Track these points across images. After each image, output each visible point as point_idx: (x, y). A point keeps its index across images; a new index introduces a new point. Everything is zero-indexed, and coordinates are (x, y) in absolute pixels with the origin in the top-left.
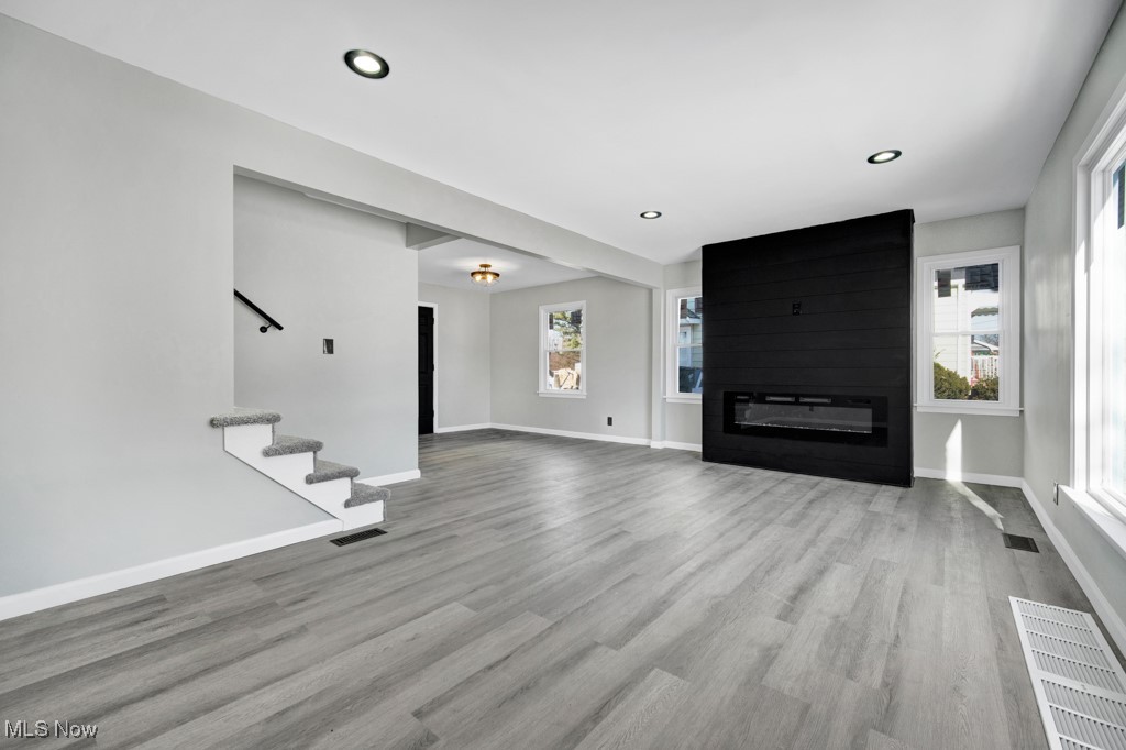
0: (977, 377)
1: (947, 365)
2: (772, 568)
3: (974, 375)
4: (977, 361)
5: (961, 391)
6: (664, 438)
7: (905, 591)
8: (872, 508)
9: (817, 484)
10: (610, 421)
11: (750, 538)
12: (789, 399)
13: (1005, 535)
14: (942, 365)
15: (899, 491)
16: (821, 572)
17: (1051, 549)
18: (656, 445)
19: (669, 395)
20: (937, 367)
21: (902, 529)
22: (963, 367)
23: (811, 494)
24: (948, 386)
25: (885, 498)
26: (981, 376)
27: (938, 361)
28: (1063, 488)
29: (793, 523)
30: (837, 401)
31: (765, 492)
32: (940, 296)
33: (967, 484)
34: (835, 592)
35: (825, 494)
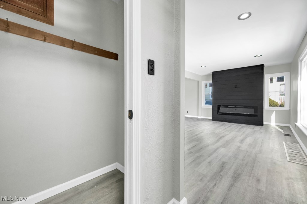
0: (281, 102)
1: (272, 99)
2: (235, 137)
3: (280, 101)
4: (281, 98)
5: (276, 105)
6: (201, 116)
7: (262, 141)
8: (254, 129)
9: (241, 125)
10: (188, 112)
11: (229, 133)
12: (234, 107)
13: (284, 134)
14: (271, 99)
15: (260, 127)
16: (246, 138)
17: (294, 136)
18: (200, 117)
19: (202, 106)
20: (270, 99)
21: (262, 133)
22: (277, 99)
23: (240, 127)
24: (272, 104)
25: (257, 128)
26: (282, 102)
27: (270, 98)
28: (296, 123)
29: (238, 131)
30: (246, 107)
31: (229, 126)
32: (270, 83)
33: (276, 126)
34: (249, 140)
35: (243, 127)
